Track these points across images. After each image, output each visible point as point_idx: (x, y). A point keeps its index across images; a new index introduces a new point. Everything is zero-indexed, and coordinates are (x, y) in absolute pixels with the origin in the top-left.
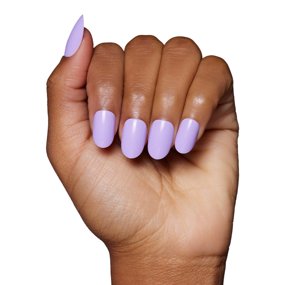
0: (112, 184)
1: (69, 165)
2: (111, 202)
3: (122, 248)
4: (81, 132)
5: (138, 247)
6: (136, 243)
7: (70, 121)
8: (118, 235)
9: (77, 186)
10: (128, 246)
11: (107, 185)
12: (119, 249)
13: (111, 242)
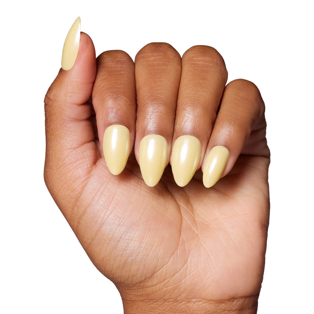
0: (125, 216)
1: (73, 195)
2: (125, 238)
3: (138, 291)
4: (86, 156)
5: (157, 291)
6: (154, 287)
7: (73, 144)
8: (133, 276)
9: (84, 219)
10: (144, 289)
11: (120, 218)
12: (134, 292)
13: (125, 284)
